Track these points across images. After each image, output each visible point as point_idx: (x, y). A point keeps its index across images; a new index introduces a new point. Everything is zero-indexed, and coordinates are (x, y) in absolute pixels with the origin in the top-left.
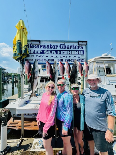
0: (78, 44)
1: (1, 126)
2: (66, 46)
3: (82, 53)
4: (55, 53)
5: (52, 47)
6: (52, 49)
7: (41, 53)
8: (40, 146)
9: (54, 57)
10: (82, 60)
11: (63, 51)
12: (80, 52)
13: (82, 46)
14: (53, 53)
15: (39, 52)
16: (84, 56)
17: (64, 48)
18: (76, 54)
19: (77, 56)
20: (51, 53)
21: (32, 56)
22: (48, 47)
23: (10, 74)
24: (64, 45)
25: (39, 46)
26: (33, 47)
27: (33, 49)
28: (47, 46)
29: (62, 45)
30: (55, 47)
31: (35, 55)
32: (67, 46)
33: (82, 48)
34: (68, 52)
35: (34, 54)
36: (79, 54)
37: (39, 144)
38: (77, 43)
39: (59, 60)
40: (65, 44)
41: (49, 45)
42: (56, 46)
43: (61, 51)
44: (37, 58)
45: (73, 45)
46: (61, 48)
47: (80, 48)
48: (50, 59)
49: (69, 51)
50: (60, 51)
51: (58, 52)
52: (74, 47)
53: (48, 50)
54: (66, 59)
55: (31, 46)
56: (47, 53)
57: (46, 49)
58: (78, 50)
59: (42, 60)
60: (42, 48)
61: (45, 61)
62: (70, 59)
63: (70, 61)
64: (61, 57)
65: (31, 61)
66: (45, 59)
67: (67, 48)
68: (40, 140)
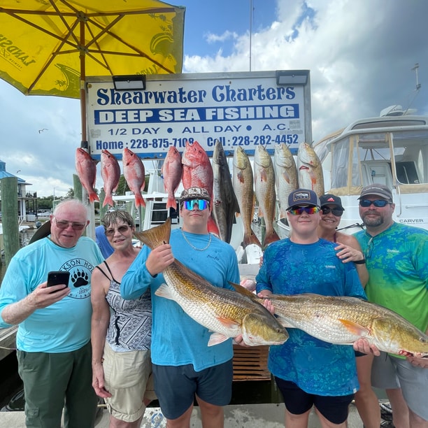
0: (278, 84)
2: (234, 93)
3: (292, 114)
4: (197, 117)
5: (186, 96)
6: (188, 104)
7: (149, 120)
9: (194, 132)
10: (294, 139)
11: (225, 108)
12: (283, 109)
13: (292, 89)
14: (189, 117)
15: (143, 118)
16: (298, 122)
17: (228, 99)
18: (271, 118)
19: (273, 123)
20: (185, 117)
21: (120, 132)
22: (172, 99)
24: (228, 87)
25: (141, 94)
26: (121, 100)
27: (123, 106)
28: (170, 93)
29: (221, 88)
30: (198, 97)
31: (129, 127)
32: (239, 90)
33: (291, 96)
34: (243, 110)
35: (127, 122)
36: (280, 117)
37: (154, 422)
38: (274, 81)
39: (210, 142)
40: (230, 83)
41: (177, 92)
42: (200, 92)
43: (217, 108)
44: (136, 137)
45: (259, 87)
46: (219, 98)
47: (284, 96)
48: (180, 140)
49: (247, 107)
50: (215, 110)
51: (209, 115)
52: (264, 93)
53: (173, 110)
54: (235, 138)
55: (116, 96)
56: (170, 118)
57: (167, 104)
58: (276, 102)
59: (155, 142)
60: (152, 100)
61: (164, 145)
62: (251, 134)
63: (249, 144)
64: (218, 129)
65: (116, 148)
66: (164, 140)
67: (239, 98)
68: (156, 412)
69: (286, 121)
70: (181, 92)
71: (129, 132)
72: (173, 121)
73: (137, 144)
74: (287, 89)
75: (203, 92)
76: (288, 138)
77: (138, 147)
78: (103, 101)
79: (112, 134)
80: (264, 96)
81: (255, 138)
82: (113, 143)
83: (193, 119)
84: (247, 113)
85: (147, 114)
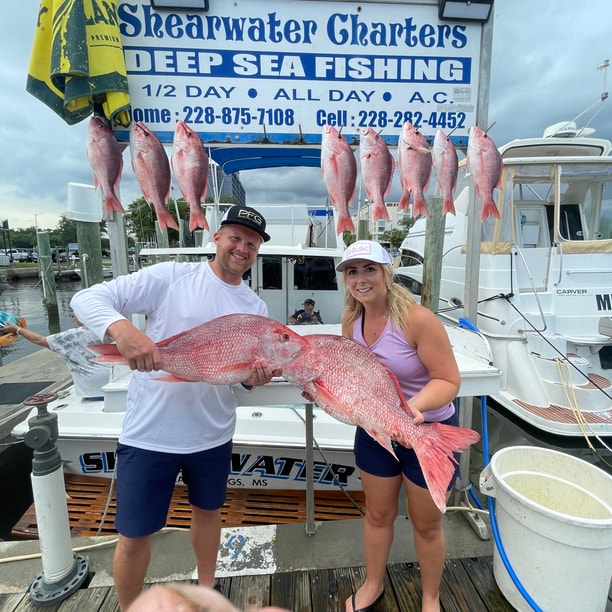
0: (441, 17)
1: (32, 474)
2: (365, 29)
3: (459, 75)
4: (300, 71)
5: (280, 29)
6: (284, 46)
7: (216, 72)
8: (236, 556)
9: (295, 98)
10: (458, 120)
11: (348, 57)
12: (445, 66)
13: (463, 29)
14: (286, 71)
15: (205, 68)
16: (468, 91)
17: (354, 42)
18: (425, 80)
19: (427, 91)
20: (279, 69)
21: (164, 91)
22: (257, 34)
24: (354, 18)
25: (199, 20)
26: (163, 28)
28: (252, 21)
29: (344, 18)
30: (302, 32)
31: (180, 83)
32: (375, 26)
33: (459, 43)
34: (379, 64)
35: (176, 73)
36: (439, 80)
37: (232, 548)
38: (435, 11)
39: (322, 118)
40: (359, 9)
41: (266, 20)
42: (306, 24)
43: (334, 56)
44: (193, 103)
45: (409, 21)
46: (339, 38)
47: (448, 42)
48: (270, 112)
49: (386, 58)
50: (331, 59)
51: (321, 67)
52: (416, 33)
53: (257, 54)
54: (363, 114)
55: (153, 20)
56: (253, 70)
57: (247, 44)
58: (435, 51)
59: (226, 112)
60: (221, 33)
61: (243, 120)
62: (390, 109)
63: (385, 125)
64: (336, 96)
65: (158, 121)
66: (243, 110)
67: (374, 41)
68: (234, 534)
69: (448, 88)
70: (273, 23)
71: (180, 92)
72: (258, 76)
73: (194, 116)
74: (455, 28)
75: (311, 25)
76: (449, 119)
77: (197, 121)
78: (130, 29)
79: (149, 94)
80: (415, 38)
81: (396, 115)
82: (151, 111)
83: (293, 74)
84: (386, 68)
85: (211, 59)
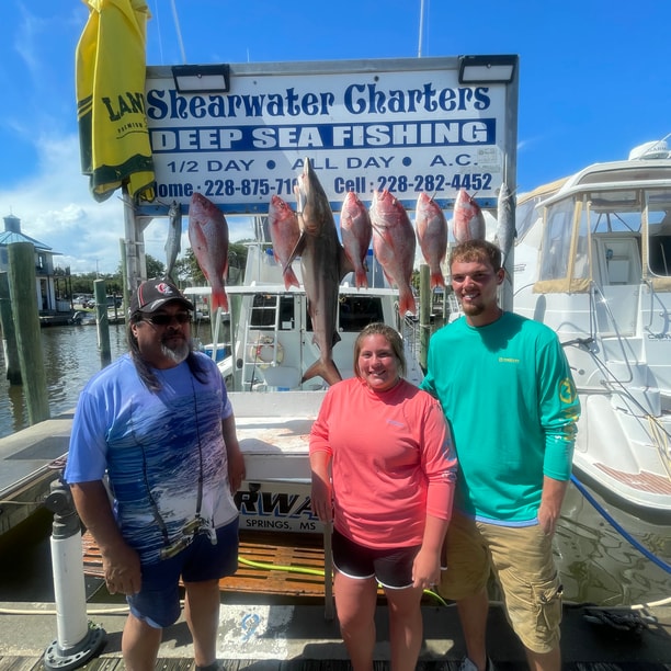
0: (461, 81)
1: (51, 538)
2: (382, 96)
3: (482, 136)
4: (318, 141)
6: (302, 118)
7: (236, 146)
8: (247, 637)
10: (484, 182)
11: (366, 125)
12: (467, 128)
13: (486, 90)
14: (304, 142)
15: (226, 142)
16: (493, 152)
17: (372, 110)
18: (446, 143)
19: (449, 154)
20: (296, 141)
21: (187, 167)
22: (275, 109)
23: (84, 277)
24: (372, 88)
25: (221, 100)
26: (187, 110)
27: (191, 121)
28: (271, 97)
29: (361, 88)
30: (319, 105)
31: (202, 158)
32: (392, 93)
33: (482, 105)
34: (398, 129)
35: (199, 150)
36: (461, 142)
37: (245, 628)
38: (453, 75)
39: (340, 186)
40: (377, 79)
41: (284, 95)
42: (324, 96)
43: (351, 125)
44: (214, 177)
45: (427, 87)
47: (470, 104)
48: (288, 181)
49: (405, 124)
50: (349, 128)
51: (339, 136)
52: (435, 98)
53: (276, 128)
54: (383, 180)
55: (179, 102)
56: (272, 142)
57: (266, 118)
58: (457, 114)
59: (246, 185)
60: (241, 111)
61: (262, 191)
62: (410, 173)
63: (405, 189)
64: (354, 163)
65: (181, 195)
66: (262, 181)
67: (392, 108)
68: (249, 613)
69: (472, 150)
70: (291, 97)
71: (203, 166)
72: (276, 148)
73: (215, 188)
74: (477, 90)
75: (329, 97)
76: (474, 180)
77: (218, 193)
78: (158, 112)
79: (174, 170)
80: (434, 103)
81: (416, 179)
82: (175, 186)
83: (310, 145)
84: (405, 134)
85: (232, 135)
